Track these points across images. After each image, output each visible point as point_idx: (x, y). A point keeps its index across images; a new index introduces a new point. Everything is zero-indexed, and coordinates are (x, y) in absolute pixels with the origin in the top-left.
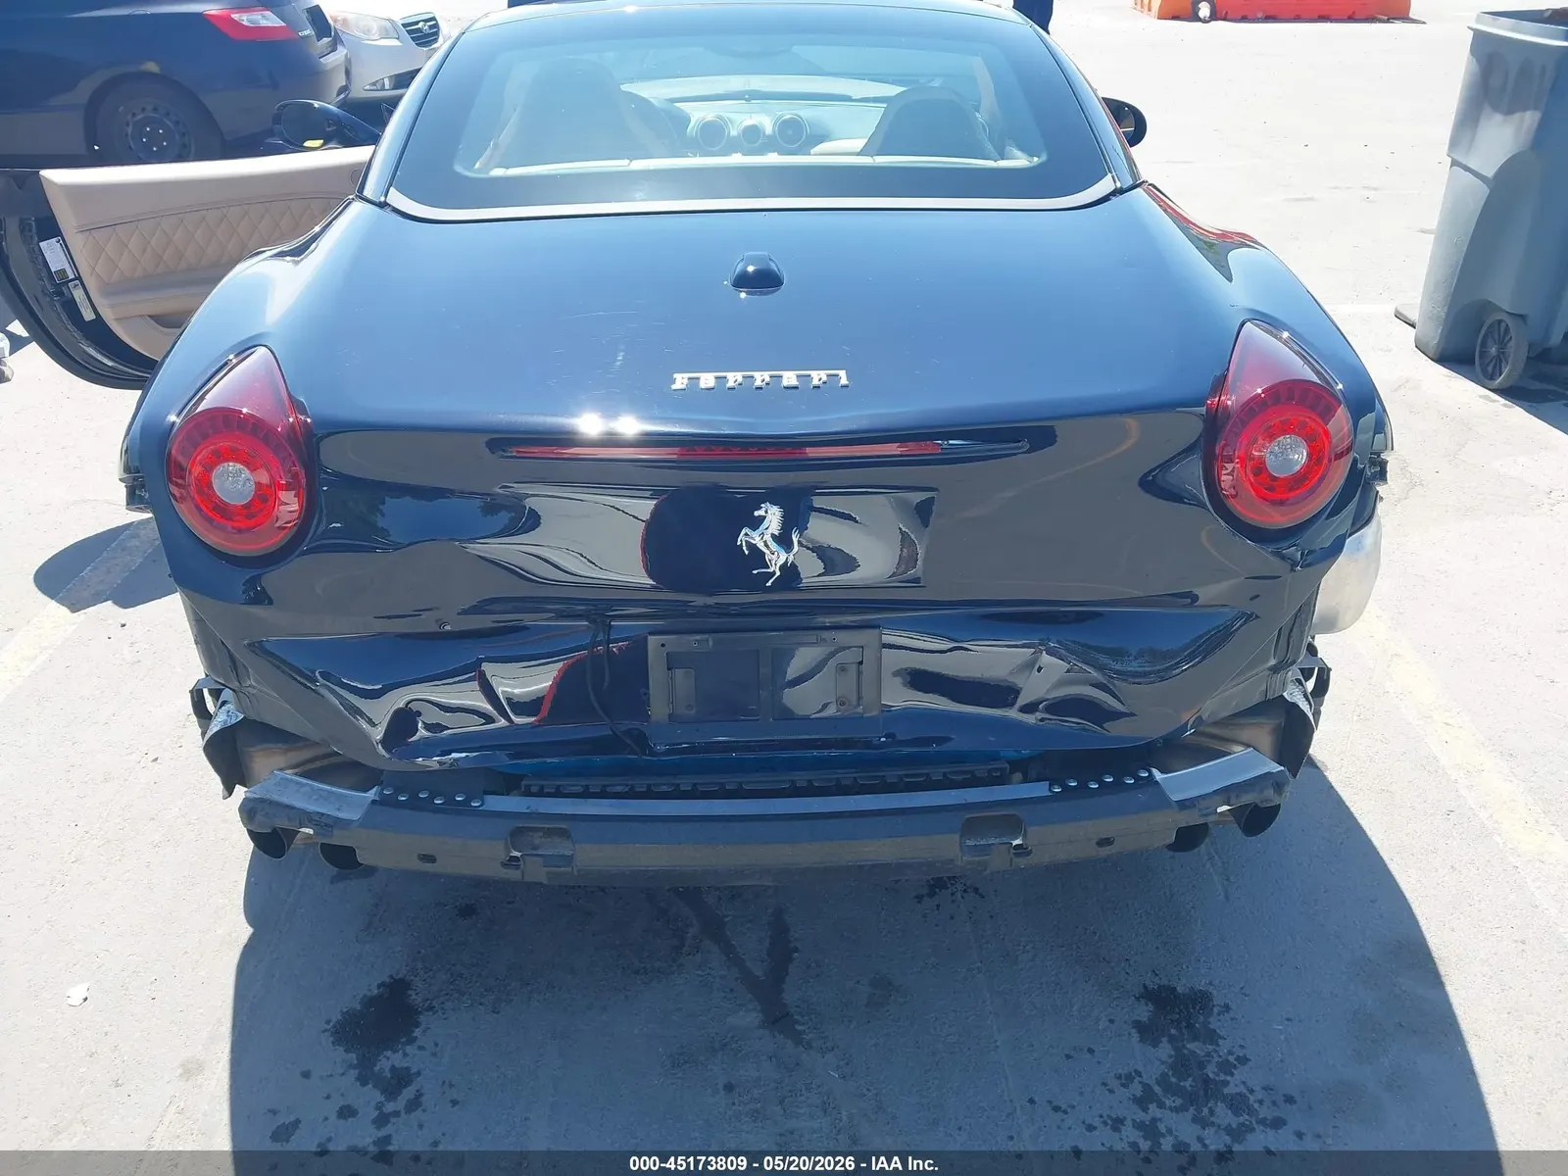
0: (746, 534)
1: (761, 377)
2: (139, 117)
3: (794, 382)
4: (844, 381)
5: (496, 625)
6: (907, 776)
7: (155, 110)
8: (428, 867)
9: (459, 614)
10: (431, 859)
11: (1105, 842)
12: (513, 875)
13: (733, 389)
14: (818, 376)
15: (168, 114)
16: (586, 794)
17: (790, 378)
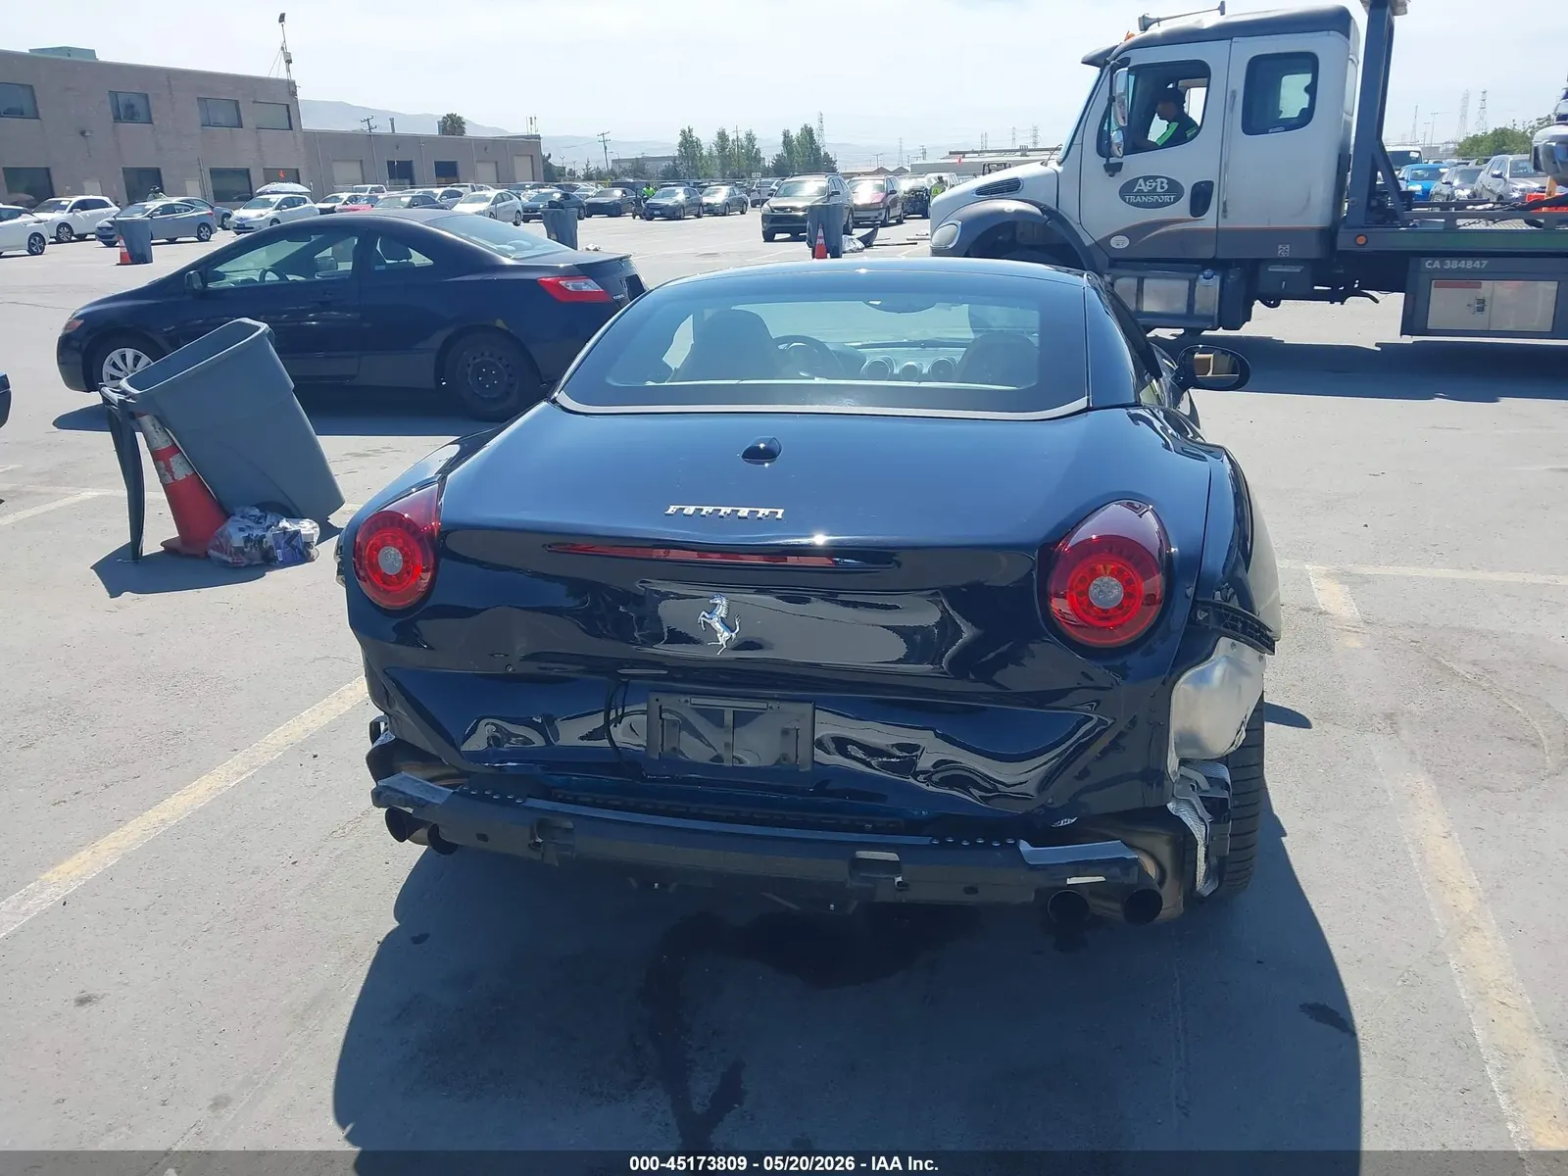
0: (704, 616)
1: (725, 510)
2: (477, 360)
3: (745, 514)
4: (779, 516)
5: (539, 671)
6: (824, 818)
7: (491, 355)
8: (482, 844)
9: (521, 660)
10: (483, 837)
11: (971, 890)
12: (536, 856)
13: (704, 516)
14: (763, 512)
15: (500, 359)
16: (594, 805)
17: (744, 512)
